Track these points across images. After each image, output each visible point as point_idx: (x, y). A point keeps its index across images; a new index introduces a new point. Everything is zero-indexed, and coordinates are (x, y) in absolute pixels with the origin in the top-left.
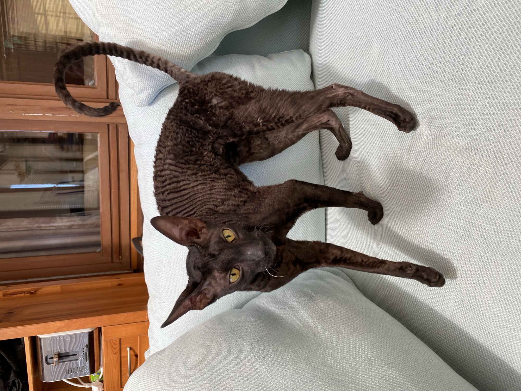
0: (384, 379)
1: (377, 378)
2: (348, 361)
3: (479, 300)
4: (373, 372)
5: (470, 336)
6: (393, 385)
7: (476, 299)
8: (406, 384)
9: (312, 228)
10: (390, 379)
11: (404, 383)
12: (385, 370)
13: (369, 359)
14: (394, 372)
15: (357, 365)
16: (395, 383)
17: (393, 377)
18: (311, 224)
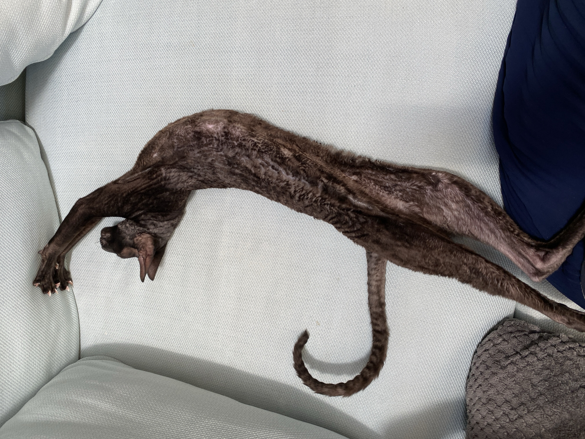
0: (209, 429)
1: (204, 431)
2: (173, 429)
3: (251, 344)
4: (198, 428)
5: (246, 373)
6: (217, 431)
7: (249, 344)
8: (225, 426)
9: (62, 318)
10: (214, 428)
11: (224, 426)
12: (206, 423)
13: (190, 420)
14: (213, 422)
15: (183, 429)
16: (218, 429)
17: (214, 425)
18: (61, 314)
